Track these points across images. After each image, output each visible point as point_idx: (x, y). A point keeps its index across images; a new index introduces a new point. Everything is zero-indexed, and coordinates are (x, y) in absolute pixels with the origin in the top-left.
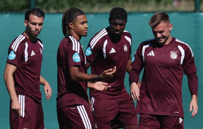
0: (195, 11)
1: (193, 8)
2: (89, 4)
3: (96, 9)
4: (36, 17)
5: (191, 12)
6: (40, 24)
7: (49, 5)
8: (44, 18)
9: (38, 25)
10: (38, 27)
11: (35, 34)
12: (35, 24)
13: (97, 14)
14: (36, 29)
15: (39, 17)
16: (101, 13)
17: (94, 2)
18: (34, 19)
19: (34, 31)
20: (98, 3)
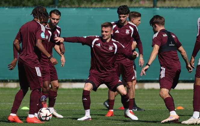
0: (154, 7)
1: (152, 5)
2: (90, 3)
3: (94, 5)
4: (55, 15)
5: (151, 8)
6: (57, 20)
7: (66, 2)
8: (60, 15)
9: (56, 20)
10: (56, 21)
11: (54, 25)
12: (54, 19)
13: (95, 8)
14: (54, 22)
15: (57, 15)
16: (98, 8)
17: (93, 1)
18: (54, 16)
19: (53, 23)
20: (95, 1)
